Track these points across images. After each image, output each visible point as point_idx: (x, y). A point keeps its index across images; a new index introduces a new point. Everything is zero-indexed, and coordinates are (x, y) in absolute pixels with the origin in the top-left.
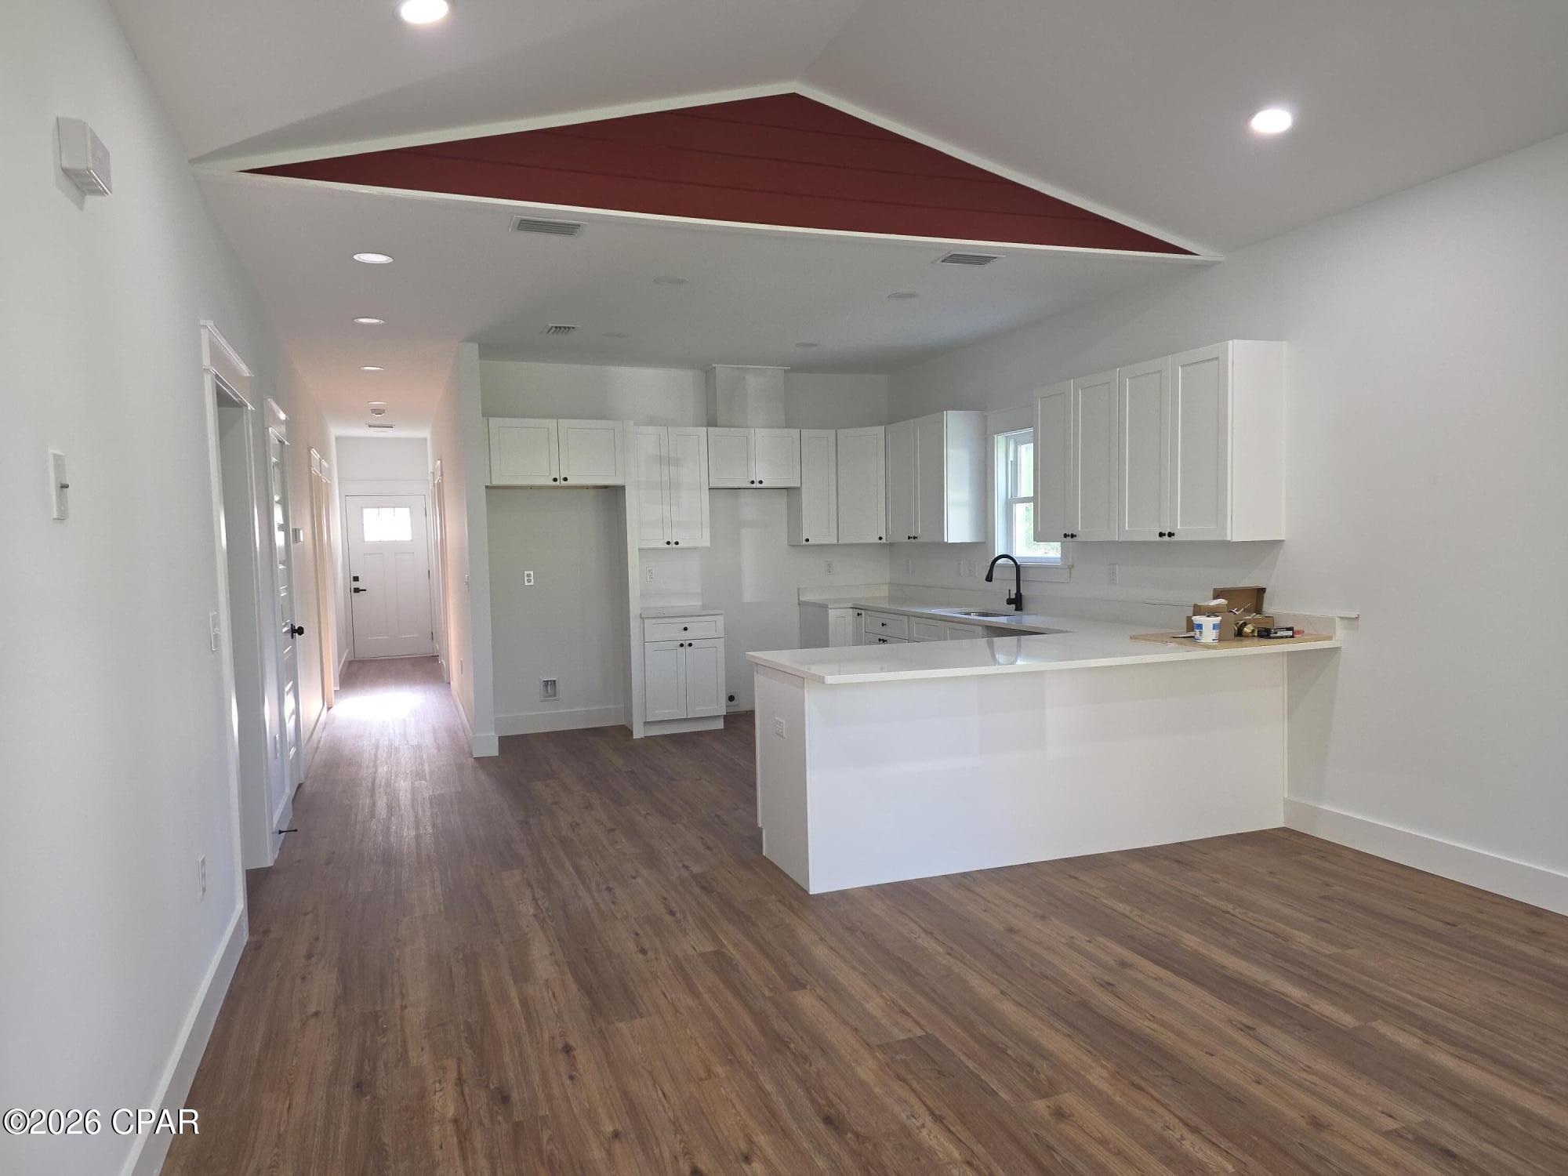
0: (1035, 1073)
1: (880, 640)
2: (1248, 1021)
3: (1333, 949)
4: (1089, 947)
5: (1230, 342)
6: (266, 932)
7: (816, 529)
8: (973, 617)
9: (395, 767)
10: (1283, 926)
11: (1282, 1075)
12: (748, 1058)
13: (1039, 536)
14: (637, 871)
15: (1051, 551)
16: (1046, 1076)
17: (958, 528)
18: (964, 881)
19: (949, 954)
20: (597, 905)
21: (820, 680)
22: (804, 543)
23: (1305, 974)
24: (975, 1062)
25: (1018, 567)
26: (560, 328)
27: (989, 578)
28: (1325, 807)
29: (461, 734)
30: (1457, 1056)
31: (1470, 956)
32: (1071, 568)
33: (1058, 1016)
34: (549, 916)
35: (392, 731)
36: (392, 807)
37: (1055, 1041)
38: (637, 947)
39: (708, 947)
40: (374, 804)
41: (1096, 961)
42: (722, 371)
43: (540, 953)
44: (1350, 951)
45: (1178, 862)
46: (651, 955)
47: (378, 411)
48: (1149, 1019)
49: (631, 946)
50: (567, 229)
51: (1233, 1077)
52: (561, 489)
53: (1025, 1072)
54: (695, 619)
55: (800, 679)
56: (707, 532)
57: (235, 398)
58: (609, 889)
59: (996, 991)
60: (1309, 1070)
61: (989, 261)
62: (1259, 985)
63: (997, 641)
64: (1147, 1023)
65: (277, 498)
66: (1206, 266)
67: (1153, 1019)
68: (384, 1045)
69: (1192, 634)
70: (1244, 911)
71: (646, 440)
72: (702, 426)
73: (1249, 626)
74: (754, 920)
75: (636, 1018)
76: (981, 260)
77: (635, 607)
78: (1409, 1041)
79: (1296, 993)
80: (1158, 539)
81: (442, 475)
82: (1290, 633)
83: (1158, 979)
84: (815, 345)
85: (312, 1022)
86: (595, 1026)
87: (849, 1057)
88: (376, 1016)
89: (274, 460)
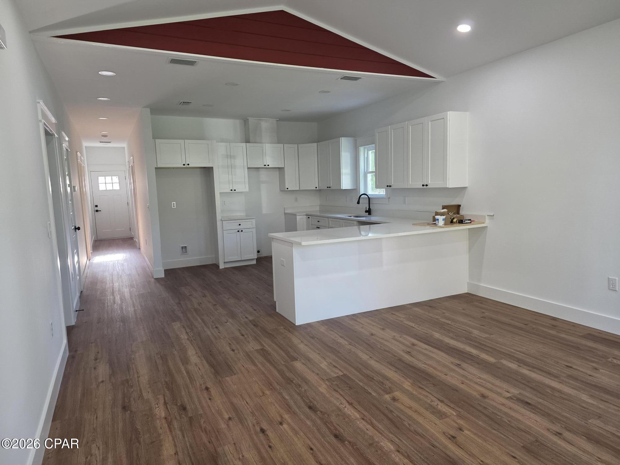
0: (384, 385)
1: (317, 227)
2: (458, 362)
3: (487, 336)
4: (401, 339)
5: (448, 112)
6: (76, 351)
7: (291, 184)
8: (352, 218)
9: (121, 283)
10: (469, 328)
11: (471, 380)
12: (278, 387)
13: (377, 186)
14: (227, 320)
15: (382, 192)
16: (389, 386)
17: (346, 183)
18: (354, 317)
19: (350, 344)
20: (212, 334)
21: (300, 244)
22: (286, 190)
23: (477, 344)
24: (363, 383)
25: (369, 198)
26: (185, 102)
27: (358, 203)
28: (481, 285)
29: (147, 269)
30: (529, 370)
31: (533, 335)
32: (389, 198)
33: (391, 364)
34: (194, 339)
35: (118, 269)
36: (122, 299)
37: (391, 373)
38: (231, 349)
39: (258, 347)
40: (114, 298)
41: (404, 344)
42: (252, 121)
43: (192, 354)
44: (492, 336)
45: (430, 307)
46: (236, 351)
47: (105, 136)
48: (423, 364)
49: (228, 349)
50: (191, 63)
51: (454, 382)
52: (186, 169)
53: (381, 385)
54: (244, 221)
55: (291, 244)
56: (247, 186)
57: (50, 132)
58: (217, 327)
59: (368, 357)
60: (480, 378)
61: (358, 79)
62: (462, 350)
63: (362, 227)
64: (423, 365)
65: (67, 173)
66: (438, 83)
67: (425, 363)
68: (132, 392)
69: (435, 223)
70: (455, 323)
71: (222, 148)
72: (245, 143)
73: (455, 219)
74: (275, 336)
75: (233, 375)
76: (356, 79)
77: (219, 216)
78: (513, 366)
79: (474, 352)
80: (422, 187)
81: (134, 163)
82: (470, 221)
83: (426, 349)
84: (289, 110)
85: (101, 384)
86: (217, 379)
87: (316, 384)
88: (127, 381)
89: (65, 157)
